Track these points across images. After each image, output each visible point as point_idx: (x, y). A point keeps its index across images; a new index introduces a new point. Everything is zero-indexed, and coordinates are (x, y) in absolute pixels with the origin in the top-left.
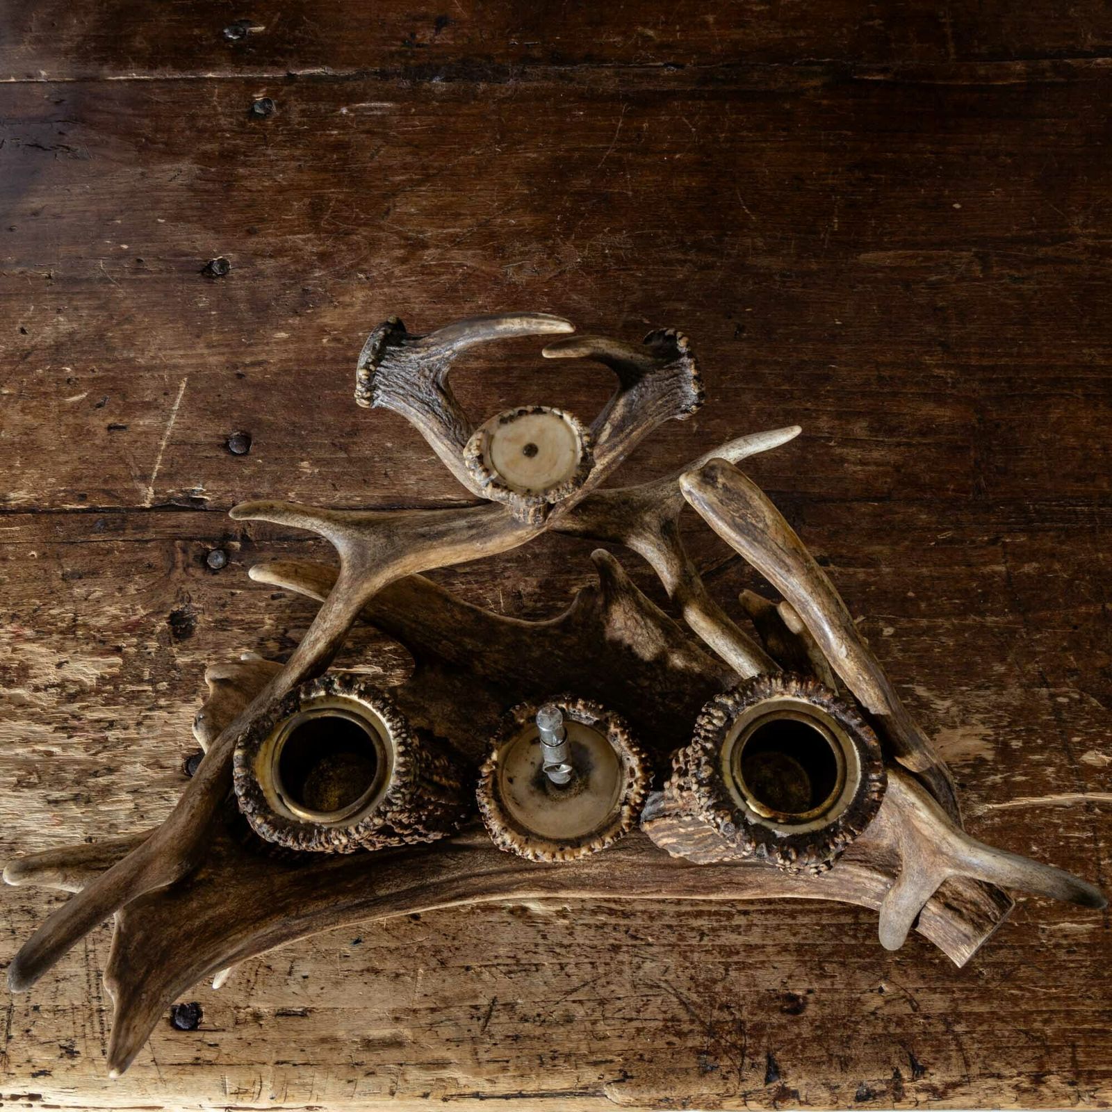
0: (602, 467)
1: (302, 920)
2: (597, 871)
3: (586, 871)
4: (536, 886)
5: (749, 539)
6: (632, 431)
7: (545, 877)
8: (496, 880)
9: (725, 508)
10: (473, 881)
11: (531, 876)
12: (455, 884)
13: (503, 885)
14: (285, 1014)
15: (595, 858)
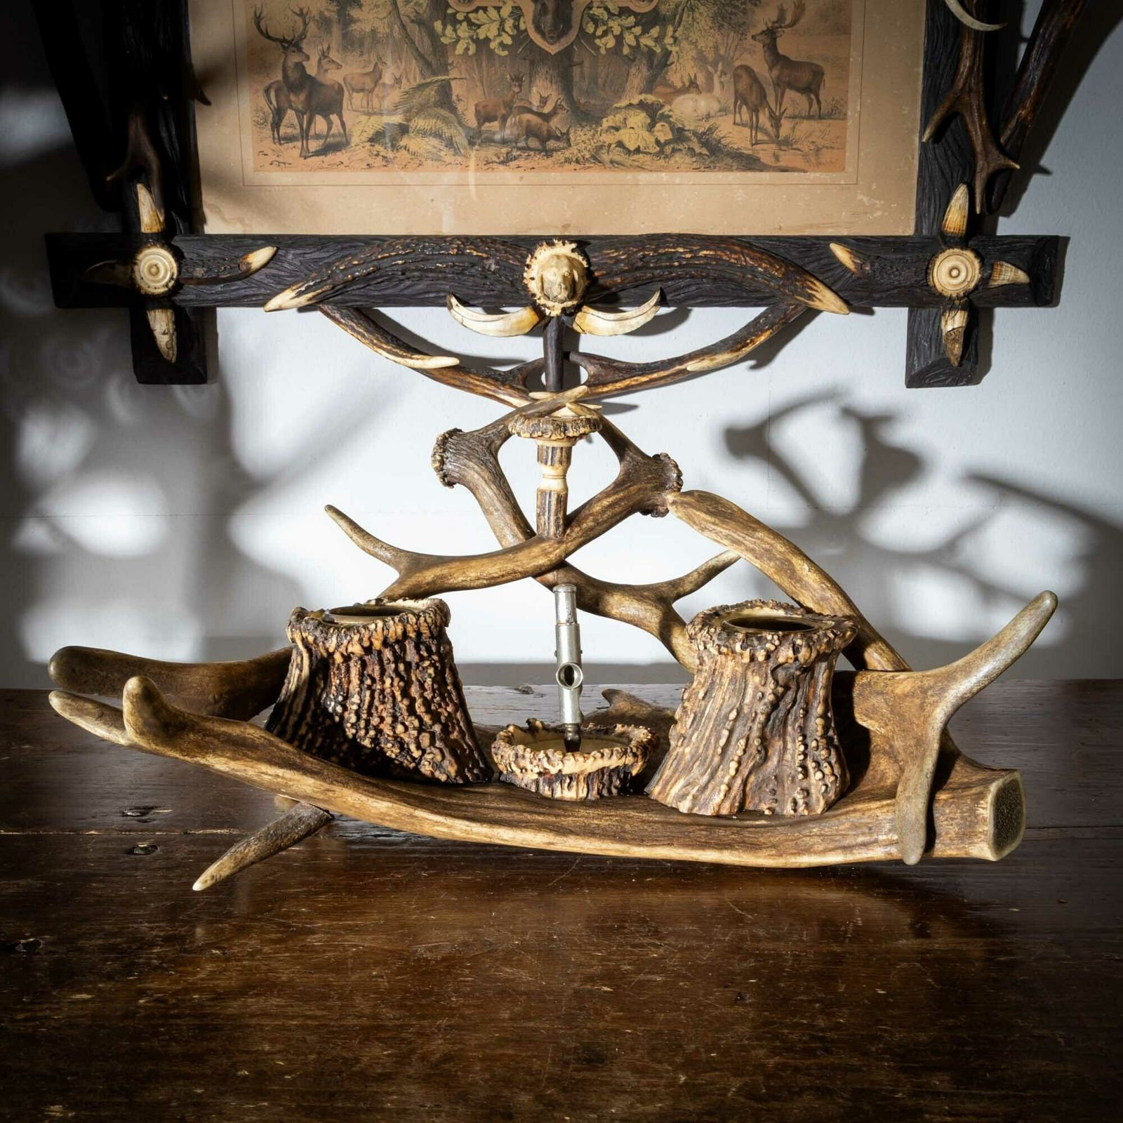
2: (607, 823)
3: (596, 822)
4: (544, 828)
5: (721, 518)
7: (555, 822)
8: (505, 815)
9: (701, 504)
10: (482, 811)
11: (541, 818)
12: (464, 808)
13: (511, 821)
15: (605, 813)
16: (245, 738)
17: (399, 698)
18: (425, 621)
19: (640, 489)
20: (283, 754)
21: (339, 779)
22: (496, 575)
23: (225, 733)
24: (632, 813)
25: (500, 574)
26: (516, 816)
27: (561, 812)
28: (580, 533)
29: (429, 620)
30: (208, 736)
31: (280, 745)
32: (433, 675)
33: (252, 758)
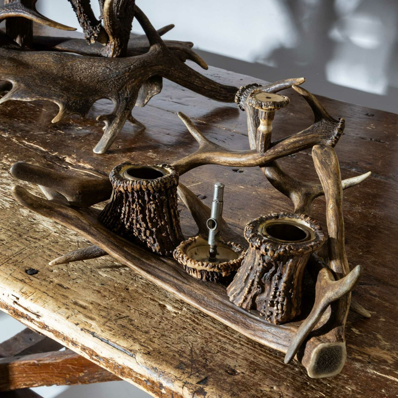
0: (293, 141)
1: (96, 230)
2: (200, 293)
3: (196, 291)
4: (175, 286)
5: (323, 166)
6: (309, 134)
7: (180, 285)
8: (163, 275)
9: (321, 156)
10: (156, 270)
11: (176, 281)
12: (149, 267)
13: (164, 278)
14: (60, 285)
15: (203, 288)
16: (68, 215)
17: (139, 214)
18: (151, 185)
19: (314, 137)
20: (83, 224)
21: (102, 240)
22: (232, 163)
23: (59, 211)
24: (212, 293)
25: (234, 163)
26: (167, 277)
27: (186, 282)
28: (273, 153)
29: (153, 185)
30: (53, 211)
31: (82, 220)
32: (154, 208)
33: (69, 223)
